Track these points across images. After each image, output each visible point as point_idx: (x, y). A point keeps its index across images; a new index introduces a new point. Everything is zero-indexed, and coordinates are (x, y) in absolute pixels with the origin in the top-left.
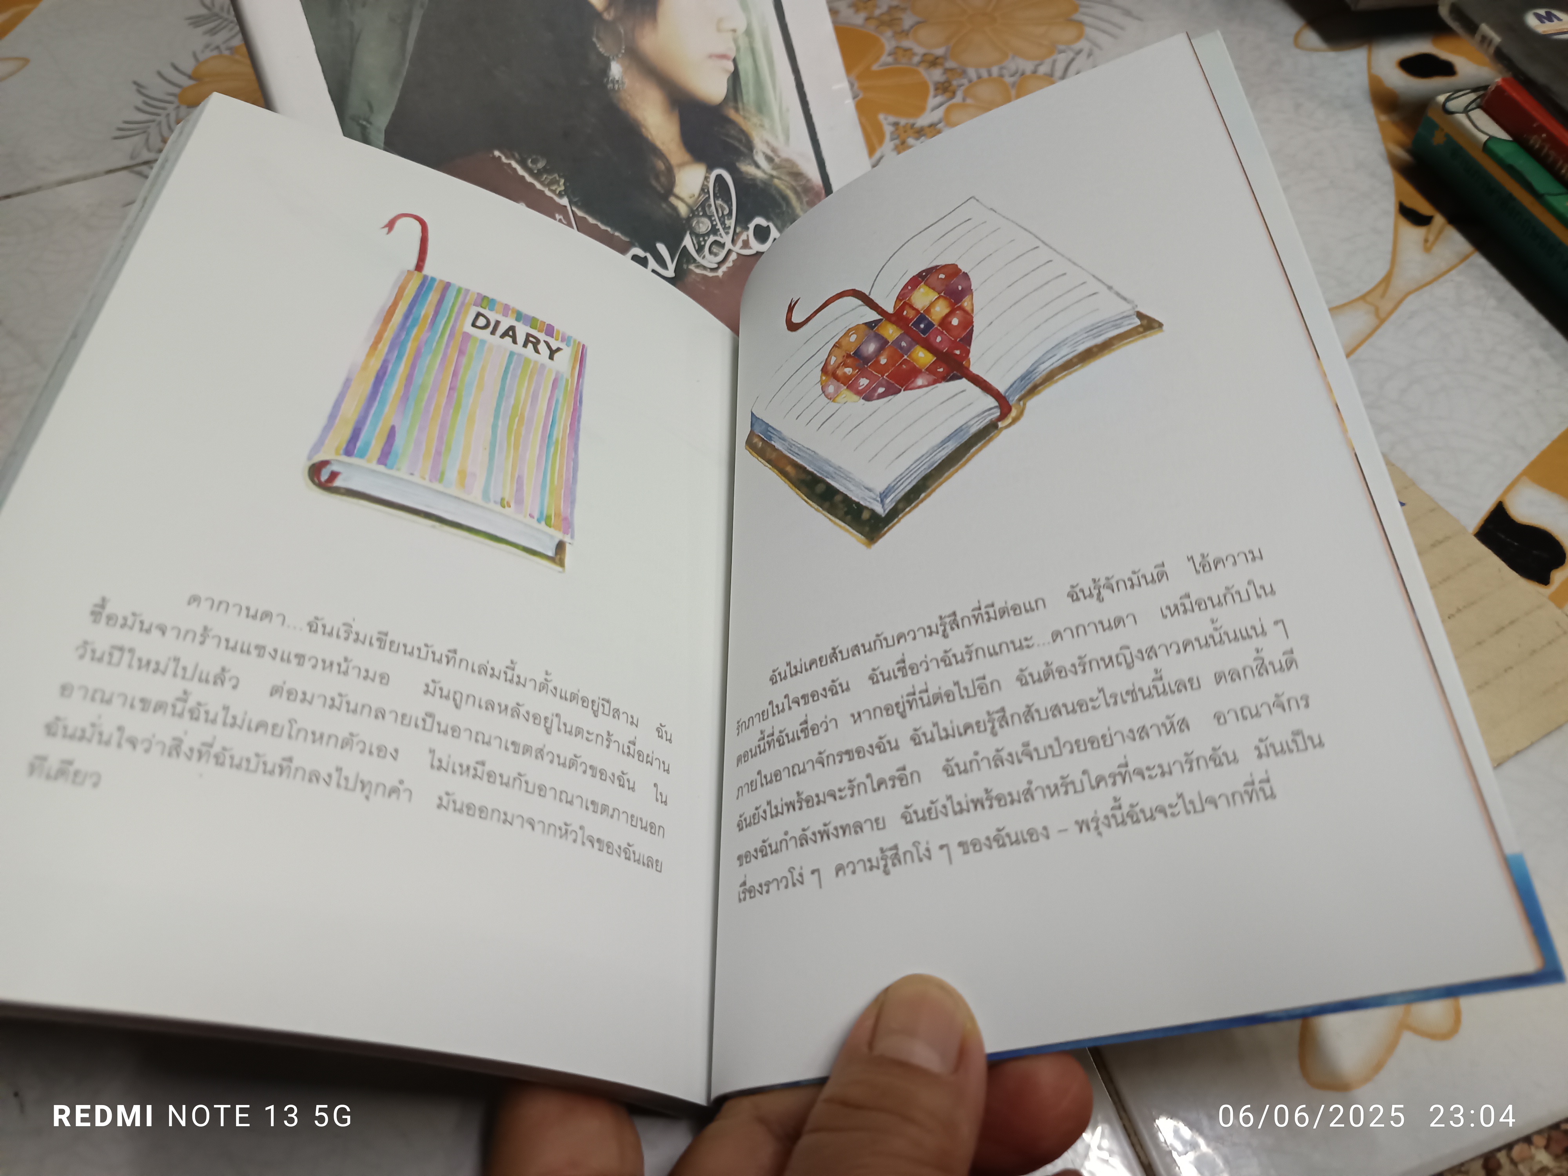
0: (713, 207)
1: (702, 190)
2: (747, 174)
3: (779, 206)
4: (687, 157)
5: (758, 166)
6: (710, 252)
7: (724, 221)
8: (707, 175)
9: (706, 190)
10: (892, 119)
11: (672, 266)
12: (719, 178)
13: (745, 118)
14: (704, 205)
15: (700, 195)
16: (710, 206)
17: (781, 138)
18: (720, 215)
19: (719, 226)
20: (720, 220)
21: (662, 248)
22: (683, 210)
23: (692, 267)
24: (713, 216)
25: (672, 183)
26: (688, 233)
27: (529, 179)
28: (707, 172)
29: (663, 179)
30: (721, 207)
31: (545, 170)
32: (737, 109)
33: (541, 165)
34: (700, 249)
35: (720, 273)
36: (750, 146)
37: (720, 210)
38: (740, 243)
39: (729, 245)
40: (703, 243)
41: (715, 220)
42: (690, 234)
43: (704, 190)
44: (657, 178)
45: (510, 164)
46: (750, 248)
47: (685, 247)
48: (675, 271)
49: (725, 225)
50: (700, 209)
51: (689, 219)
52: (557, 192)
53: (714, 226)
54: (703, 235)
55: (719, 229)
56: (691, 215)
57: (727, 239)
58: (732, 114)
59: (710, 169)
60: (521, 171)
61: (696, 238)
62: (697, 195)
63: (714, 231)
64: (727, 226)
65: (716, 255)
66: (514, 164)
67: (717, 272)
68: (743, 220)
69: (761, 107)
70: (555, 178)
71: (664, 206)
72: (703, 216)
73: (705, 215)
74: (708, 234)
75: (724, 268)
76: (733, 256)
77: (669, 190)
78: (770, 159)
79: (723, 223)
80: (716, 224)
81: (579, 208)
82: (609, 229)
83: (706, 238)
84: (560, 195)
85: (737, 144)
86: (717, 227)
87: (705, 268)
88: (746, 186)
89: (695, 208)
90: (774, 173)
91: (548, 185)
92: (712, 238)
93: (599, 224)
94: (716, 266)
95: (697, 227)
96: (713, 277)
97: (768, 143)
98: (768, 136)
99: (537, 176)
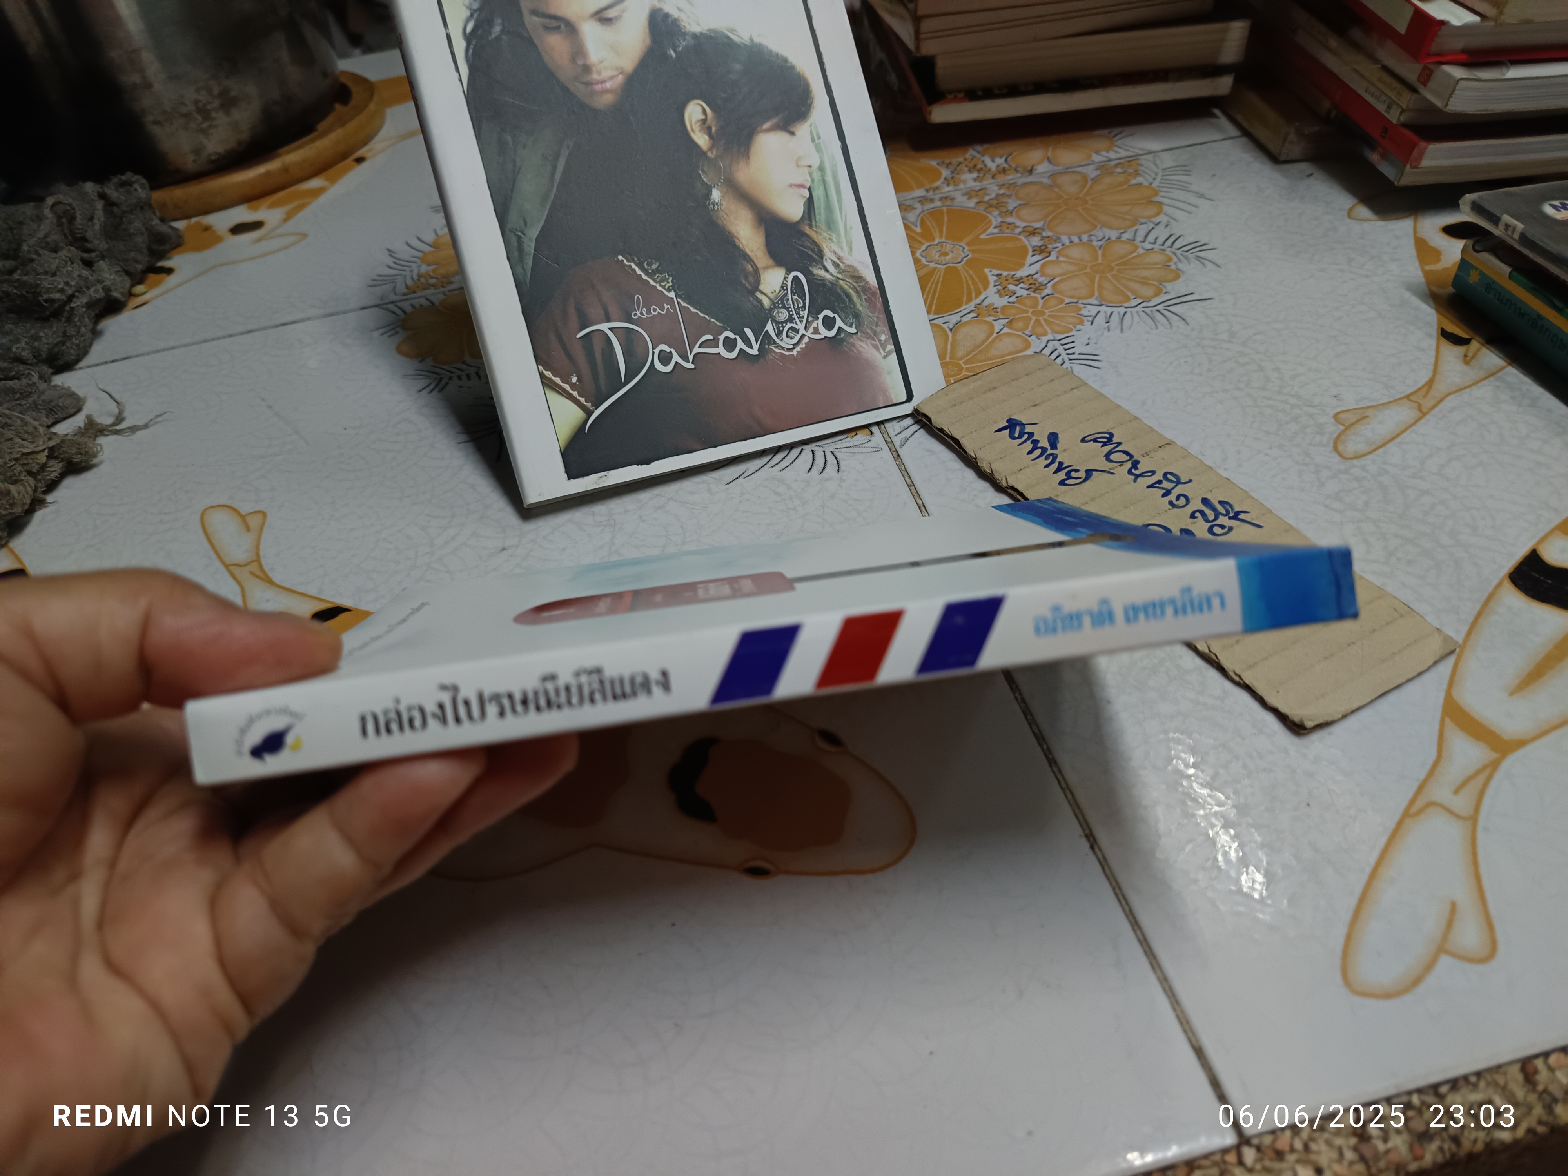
0: (790, 301)
1: (782, 287)
2: (818, 276)
3: (844, 302)
4: (771, 262)
5: (827, 271)
6: (787, 336)
7: (799, 312)
8: (786, 276)
9: (785, 288)
10: (996, 272)
11: (756, 346)
12: (796, 278)
13: (817, 232)
14: (783, 299)
15: (780, 291)
16: (788, 300)
17: (846, 248)
18: (796, 307)
19: (795, 316)
20: (795, 311)
21: (748, 332)
22: (766, 303)
23: (772, 347)
24: (791, 307)
25: (758, 281)
26: (770, 322)
27: (645, 277)
28: (786, 273)
29: (751, 279)
30: (797, 301)
31: (657, 271)
32: (811, 226)
33: (654, 267)
34: (779, 334)
35: (795, 352)
36: (821, 254)
37: (795, 303)
38: (811, 330)
39: (802, 331)
40: (781, 329)
41: (792, 311)
42: (771, 321)
43: (783, 287)
44: (746, 278)
45: (630, 265)
46: (820, 334)
47: (767, 331)
48: (758, 351)
49: (799, 314)
50: (780, 302)
51: (771, 310)
52: (666, 287)
53: (791, 316)
54: (782, 323)
55: (794, 319)
56: (772, 307)
57: (801, 326)
58: (807, 230)
59: (789, 271)
60: (638, 272)
61: (776, 324)
62: (777, 291)
63: (791, 319)
64: (801, 316)
65: (792, 338)
66: (633, 266)
67: (792, 352)
68: (814, 312)
69: (830, 225)
70: (665, 276)
71: (751, 299)
72: (782, 307)
73: (784, 307)
74: (786, 322)
75: (798, 349)
76: (806, 340)
77: (756, 288)
78: (836, 265)
79: (798, 314)
80: (793, 314)
81: (683, 300)
82: (706, 316)
83: (784, 325)
84: (669, 290)
85: (810, 253)
86: (793, 316)
87: (783, 348)
88: (817, 285)
89: (776, 301)
90: (840, 276)
91: (659, 282)
92: (789, 325)
93: (699, 312)
94: (792, 346)
95: (777, 316)
96: (789, 355)
97: (835, 253)
98: (835, 247)
99: (651, 275)
